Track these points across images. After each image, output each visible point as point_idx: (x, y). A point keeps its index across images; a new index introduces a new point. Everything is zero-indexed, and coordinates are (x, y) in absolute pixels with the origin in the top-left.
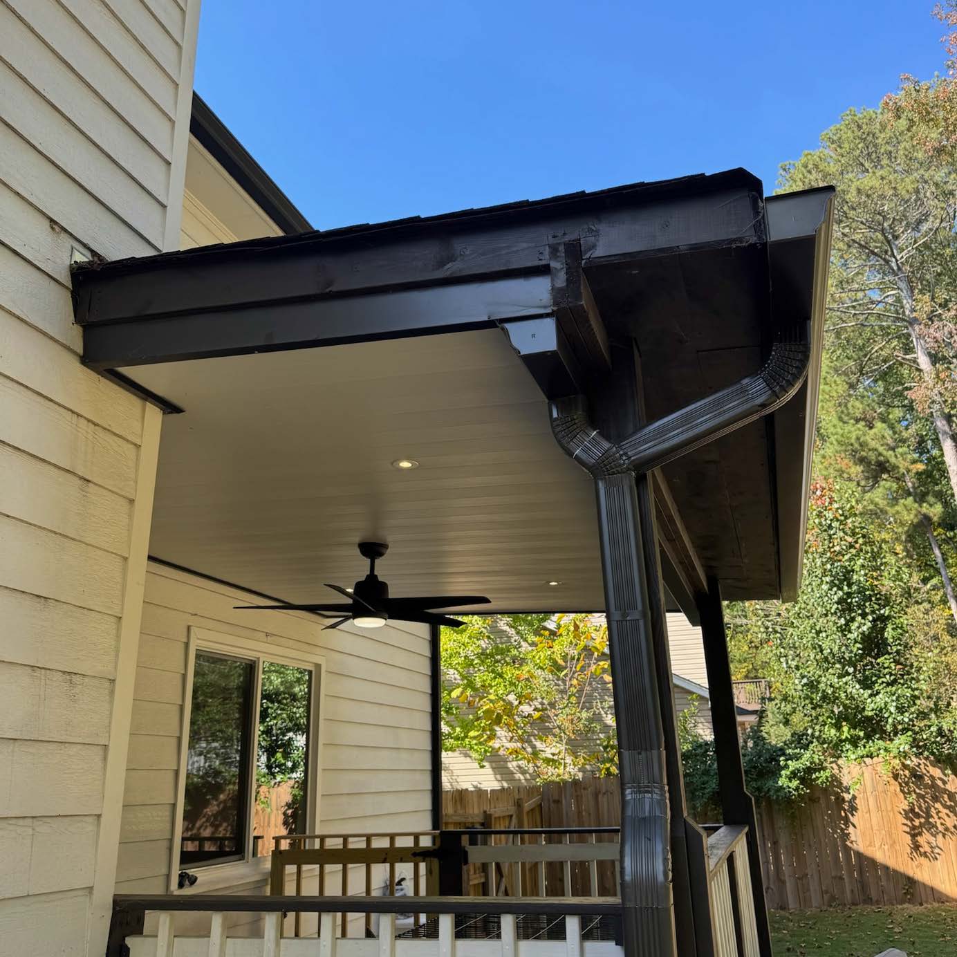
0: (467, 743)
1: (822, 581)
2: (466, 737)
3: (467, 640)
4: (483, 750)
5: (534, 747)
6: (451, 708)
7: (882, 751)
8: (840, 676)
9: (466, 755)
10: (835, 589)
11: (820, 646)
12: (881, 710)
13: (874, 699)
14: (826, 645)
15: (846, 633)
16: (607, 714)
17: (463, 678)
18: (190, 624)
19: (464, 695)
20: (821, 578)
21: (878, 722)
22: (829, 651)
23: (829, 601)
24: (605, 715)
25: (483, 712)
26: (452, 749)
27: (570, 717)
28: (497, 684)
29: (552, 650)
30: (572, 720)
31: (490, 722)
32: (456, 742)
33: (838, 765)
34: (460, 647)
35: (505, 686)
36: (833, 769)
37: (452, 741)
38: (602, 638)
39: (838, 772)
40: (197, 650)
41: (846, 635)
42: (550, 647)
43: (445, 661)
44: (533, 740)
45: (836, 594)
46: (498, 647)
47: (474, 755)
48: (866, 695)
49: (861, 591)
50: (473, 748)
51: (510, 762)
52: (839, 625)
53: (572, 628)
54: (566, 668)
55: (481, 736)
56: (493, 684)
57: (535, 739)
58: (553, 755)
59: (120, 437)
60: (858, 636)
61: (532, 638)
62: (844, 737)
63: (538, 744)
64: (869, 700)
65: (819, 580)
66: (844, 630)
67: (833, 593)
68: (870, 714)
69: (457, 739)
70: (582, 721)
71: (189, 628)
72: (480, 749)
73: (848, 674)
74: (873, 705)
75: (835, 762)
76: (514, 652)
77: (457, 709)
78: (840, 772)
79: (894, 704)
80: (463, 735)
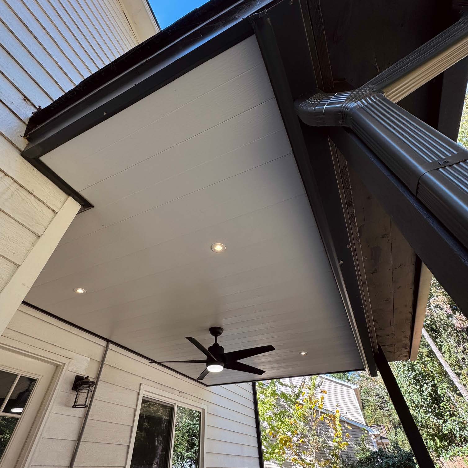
0: (275, 456)
1: (404, 370)
2: (274, 453)
3: (269, 406)
4: (281, 459)
5: (301, 458)
6: (266, 438)
7: (460, 453)
8: (426, 413)
9: (275, 463)
10: (410, 373)
11: (412, 400)
12: (451, 430)
13: (445, 424)
14: (415, 398)
15: (422, 393)
16: (328, 441)
17: (269, 424)
18: (141, 383)
19: (271, 432)
20: (403, 369)
21: (451, 437)
22: (417, 402)
23: (410, 378)
24: (327, 441)
25: (279, 441)
26: (268, 460)
27: (315, 441)
28: (283, 427)
29: (302, 409)
30: (316, 442)
31: (282, 444)
32: (270, 456)
33: (441, 461)
34: (267, 409)
35: (286, 427)
36: (439, 464)
37: (268, 455)
38: (321, 403)
39: (442, 465)
40: (143, 396)
41: (422, 394)
42: (301, 408)
43: (262, 416)
44: (301, 455)
45: (411, 375)
46: (281, 411)
47: (278, 462)
48: (441, 423)
49: (421, 373)
50: (277, 458)
51: (293, 466)
52: (417, 389)
53: (308, 400)
54: (309, 417)
55: (279, 451)
56: (281, 427)
57: (301, 454)
58: (311, 461)
59: (41, 201)
60: (427, 394)
61: (293, 407)
62: (438, 446)
63: (303, 457)
64: (444, 425)
65: (403, 370)
66: (421, 391)
67: (410, 374)
68: (446, 432)
69: (270, 454)
70: (321, 443)
71: (140, 384)
72: (280, 459)
73: (429, 412)
74: (446, 427)
75: (439, 460)
76: (288, 413)
77: (268, 438)
78: (443, 465)
79: (457, 426)
80: (272, 452)
